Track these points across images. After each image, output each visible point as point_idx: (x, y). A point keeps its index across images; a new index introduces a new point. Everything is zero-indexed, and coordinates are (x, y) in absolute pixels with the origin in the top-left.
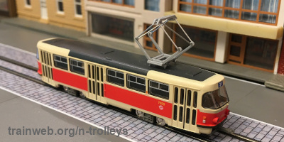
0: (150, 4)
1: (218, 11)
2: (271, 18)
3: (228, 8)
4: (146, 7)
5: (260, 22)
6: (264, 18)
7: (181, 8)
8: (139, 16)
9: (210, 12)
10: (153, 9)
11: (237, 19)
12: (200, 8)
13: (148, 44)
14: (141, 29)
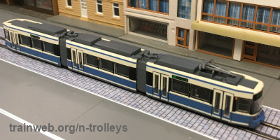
0: (181, 13)
7: (204, 18)
8: (173, 22)
10: (183, 17)
13: (179, 42)
14: (174, 32)
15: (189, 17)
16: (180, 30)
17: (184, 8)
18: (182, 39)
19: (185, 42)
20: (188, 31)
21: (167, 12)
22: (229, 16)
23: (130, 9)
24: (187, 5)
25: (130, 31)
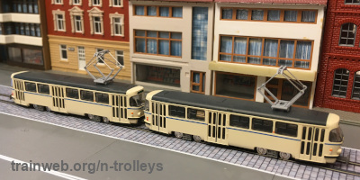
0: (195, 54)
1: (256, 60)
2: (304, 64)
3: (265, 57)
4: (193, 58)
5: (295, 67)
6: (298, 65)
7: (221, 58)
8: (187, 65)
9: (249, 60)
10: (198, 58)
11: (274, 66)
12: (238, 58)
13: (194, 87)
14: (189, 76)
15: (204, 59)
16: (194, 74)
17: (199, 48)
18: (197, 84)
19: (200, 88)
20: (204, 74)
21: (180, 55)
22: (249, 54)
23: (137, 55)
24: (202, 45)
25: (138, 80)
